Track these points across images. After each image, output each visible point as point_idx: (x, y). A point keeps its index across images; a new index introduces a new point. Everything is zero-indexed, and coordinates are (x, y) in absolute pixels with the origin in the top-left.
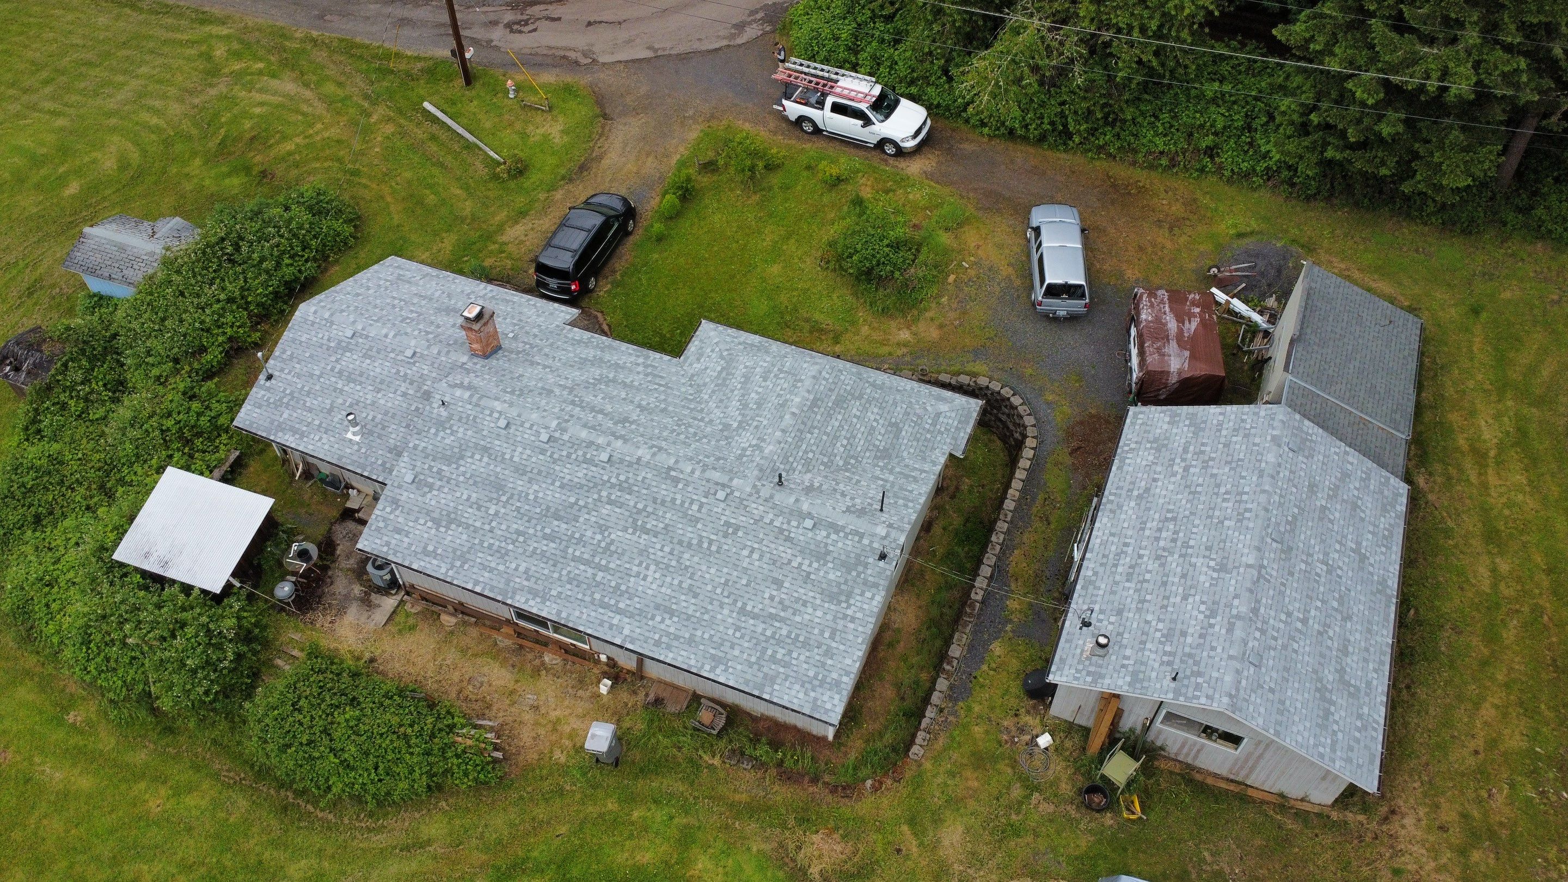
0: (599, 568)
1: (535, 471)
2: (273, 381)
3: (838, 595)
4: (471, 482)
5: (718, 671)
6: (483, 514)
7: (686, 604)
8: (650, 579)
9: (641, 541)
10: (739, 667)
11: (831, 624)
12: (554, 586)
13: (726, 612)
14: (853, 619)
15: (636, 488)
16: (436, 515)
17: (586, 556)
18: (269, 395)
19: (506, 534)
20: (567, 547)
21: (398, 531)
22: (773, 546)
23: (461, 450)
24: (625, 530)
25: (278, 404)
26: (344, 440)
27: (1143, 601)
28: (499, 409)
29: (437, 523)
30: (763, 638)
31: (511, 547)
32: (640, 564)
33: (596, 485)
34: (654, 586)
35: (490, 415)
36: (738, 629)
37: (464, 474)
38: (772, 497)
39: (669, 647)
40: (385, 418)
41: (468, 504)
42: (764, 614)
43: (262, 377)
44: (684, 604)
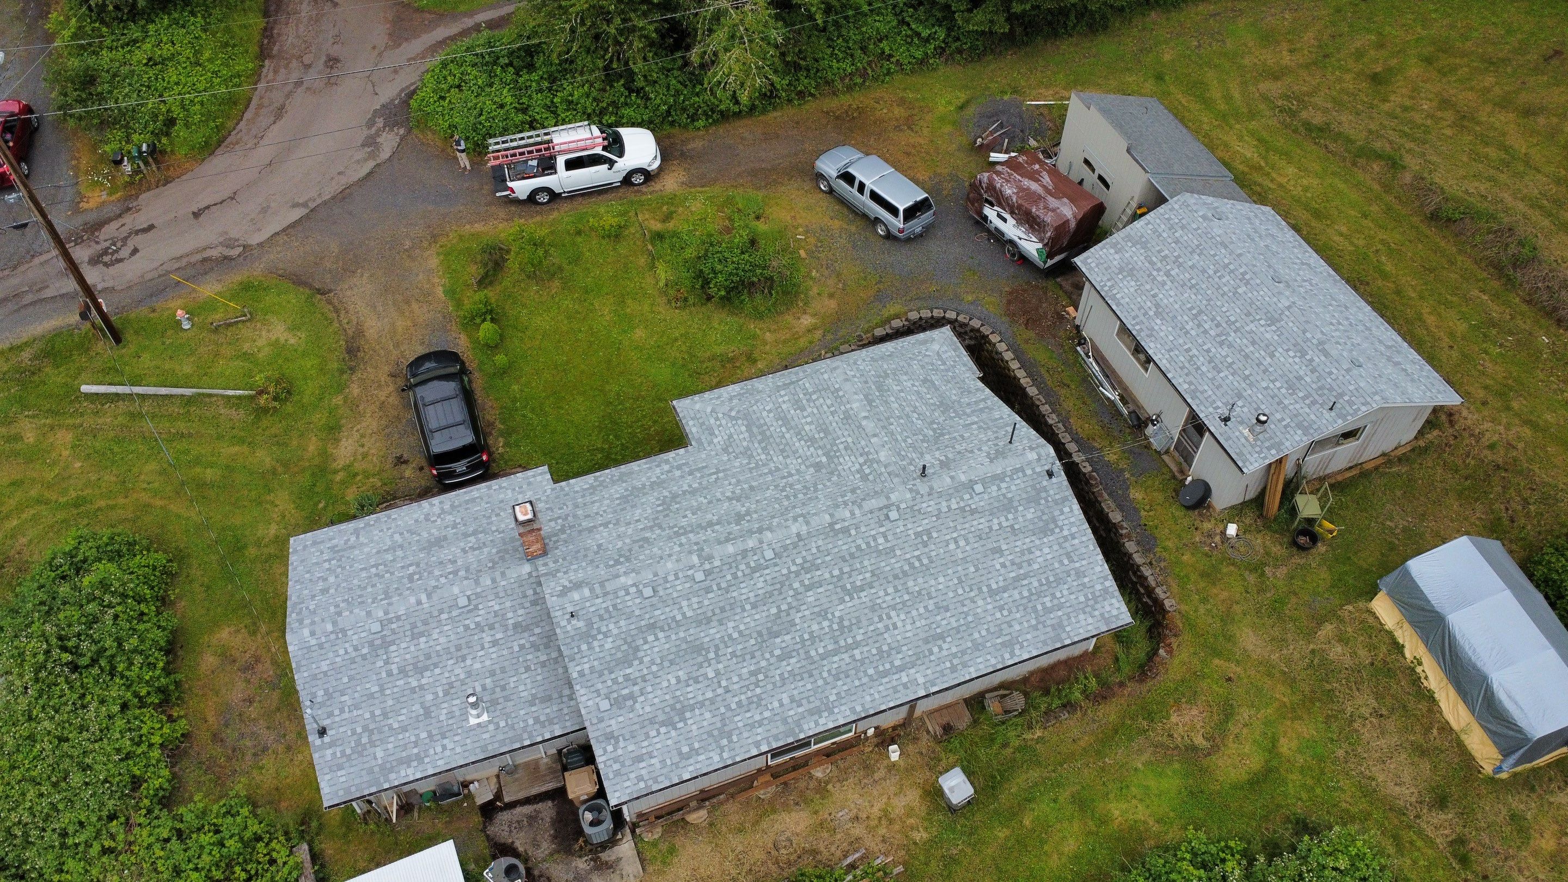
0: (849, 648)
1: (717, 611)
2: (330, 732)
3: (1046, 527)
4: (666, 664)
5: (1017, 652)
6: (706, 683)
7: (947, 621)
8: (899, 624)
9: (864, 599)
10: (1029, 636)
11: (1061, 551)
12: (827, 693)
13: (980, 603)
14: (1073, 537)
15: (819, 561)
16: (661, 717)
17: (830, 647)
18: (338, 749)
19: (742, 683)
20: (807, 652)
21: (639, 759)
22: (967, 526)
23: (629, 644)
24: (842, 601)
25: (360, 750)
26: (472, 729)
27: (1247, 377)
28: (630, 582)
29: (668, 723)
30: (1025, 601)
31: (758, 691)
32: (881, 619)
33: (782, 584)
34: (909, 627)
35: (628, 594)
36: (1001, 609)
37: (653, 662)
38: (931, 488)
39: (965, 665)
40: (495, 678)
41: (683, 684)
42: (1009, 581)
43: (313, 738)
44: (944, 622)
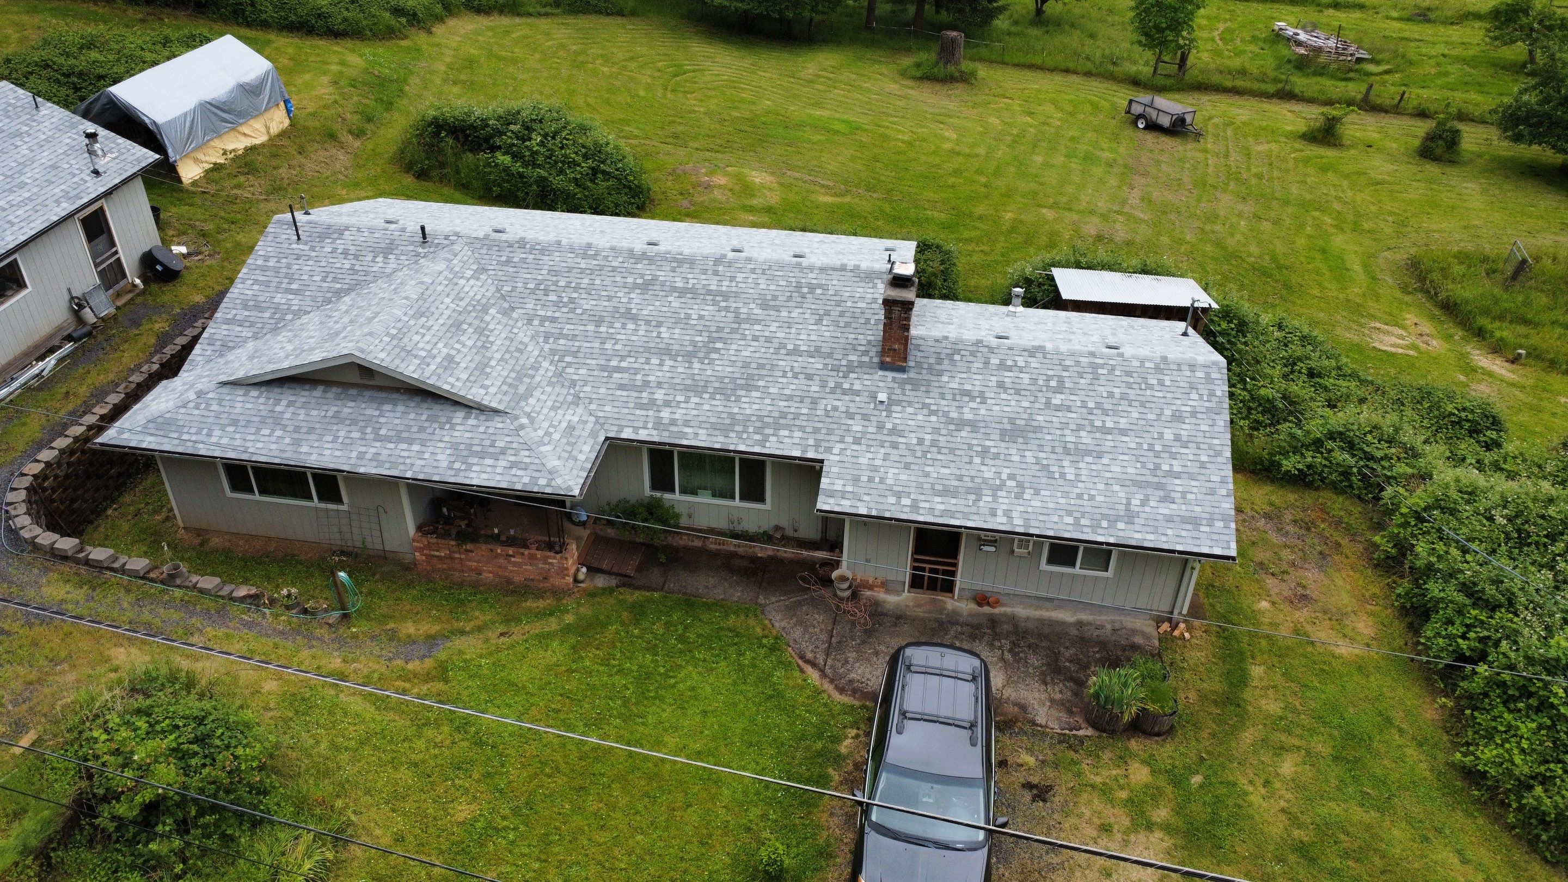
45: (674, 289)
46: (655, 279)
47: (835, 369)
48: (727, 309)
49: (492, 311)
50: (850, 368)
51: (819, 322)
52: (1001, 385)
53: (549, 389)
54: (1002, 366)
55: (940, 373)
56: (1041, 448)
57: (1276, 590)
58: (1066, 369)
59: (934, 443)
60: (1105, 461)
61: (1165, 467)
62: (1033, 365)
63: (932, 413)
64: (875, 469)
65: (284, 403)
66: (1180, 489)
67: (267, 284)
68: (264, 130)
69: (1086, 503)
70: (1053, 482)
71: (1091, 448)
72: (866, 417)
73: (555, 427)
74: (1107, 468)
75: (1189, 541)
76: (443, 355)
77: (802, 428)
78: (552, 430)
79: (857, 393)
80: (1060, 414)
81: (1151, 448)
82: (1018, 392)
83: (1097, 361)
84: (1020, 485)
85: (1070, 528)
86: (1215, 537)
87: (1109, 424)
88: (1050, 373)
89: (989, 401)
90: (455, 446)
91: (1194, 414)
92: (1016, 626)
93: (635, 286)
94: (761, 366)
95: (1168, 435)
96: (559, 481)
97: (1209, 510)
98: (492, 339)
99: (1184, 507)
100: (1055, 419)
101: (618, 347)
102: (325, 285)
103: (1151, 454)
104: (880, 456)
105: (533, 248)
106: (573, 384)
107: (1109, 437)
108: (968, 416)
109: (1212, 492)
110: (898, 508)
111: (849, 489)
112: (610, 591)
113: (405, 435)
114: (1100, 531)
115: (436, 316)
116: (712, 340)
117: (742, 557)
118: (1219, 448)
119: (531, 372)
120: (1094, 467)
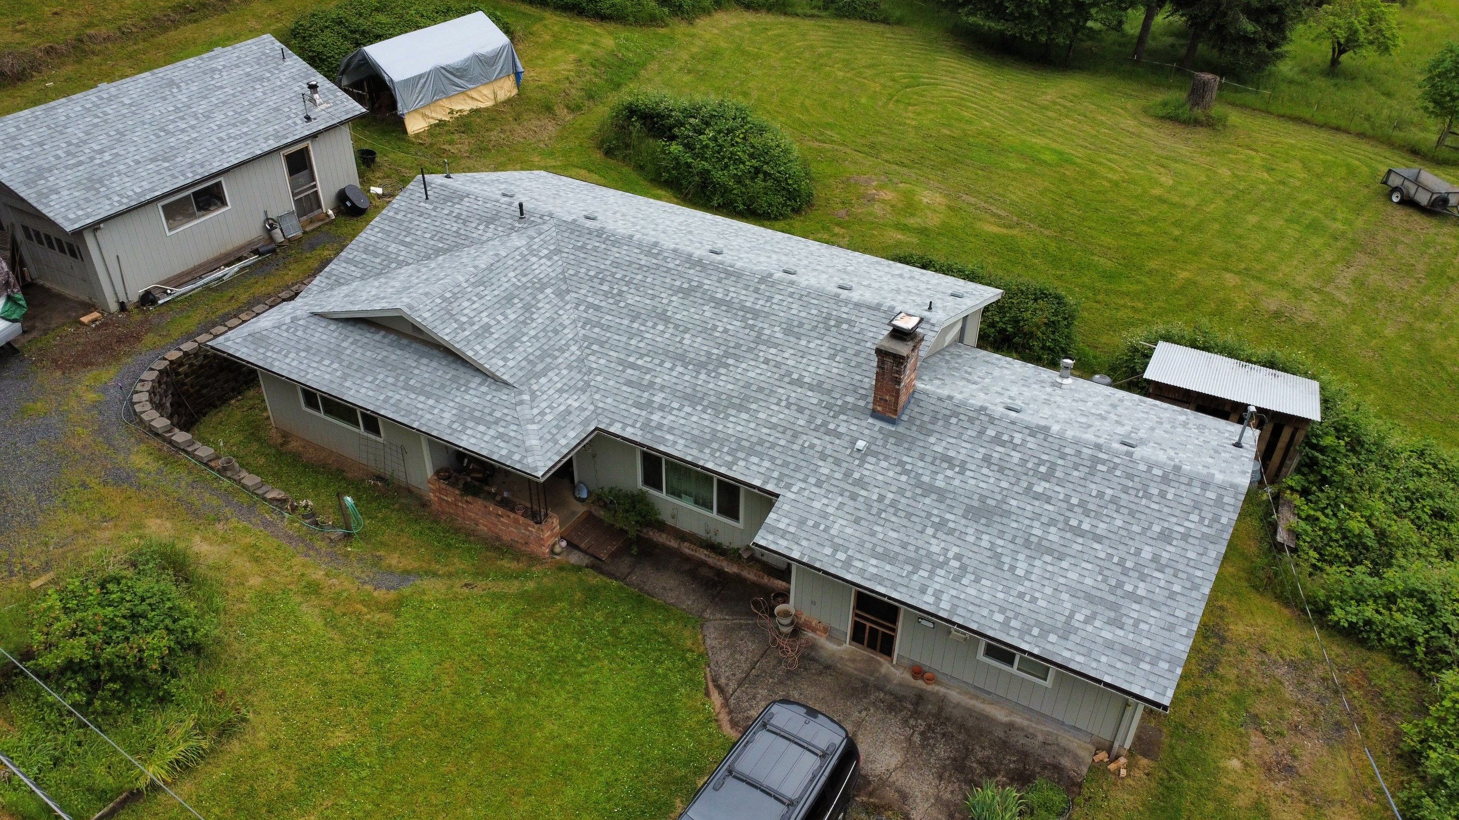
45: (713, 299)
46: (700, 285)
47: (829, 407)
48: (752, 328)
49: (548, 291)
50: (843, 409)
51: (832, 357)
52: (987, 459)
53: (565, 372)
54: (997, 440)
55: (929, 433)
56: (1001, 534)
57: (1257, 751)
58: (1063, 456)
59: (894, 504)
60: (1064, 564)
61: (1129, 588)
62: (1029, 445)
63: (906, 472)
64: (824, 515)
65: (351, 340)
66: (1135, 615)
67: (388, 233)
68: (492, 97)
69: (1025, 604)
70: (999, 573)
71: (1055, 547)
72: (837, 462)
73: (552, 408)
74: (1063, 573)
75: (1122, 675)
76: (482, 323)
77: (772, 459)
78: (548, 410)
79: (839, 436)
80: (1037, 503)
81: (1122, 562)
82: (1001, 470)
83: (1101, 455)
84: (963, 568)
85: (997, 626)
86: (1153, 678)
87: (1086, 526)
88: (1045, 457)
89: (968, 473)
90: (461, 408)
91: (1185, 537)
92: (941, 709)
93: (681, 289)
94: (760, 390)
95: (1147, 553)
96: (530, 460)
97: (1158, 646)
98: (535, 316)
99: (1131, 636)
100: (1029, 508)
101: (642, 345)
102: (432, 242)
103: (1119, 569)
104: (836, 504)
105: (607, 239)
106: (591, 370)
107: (1080, 540)
108: (940, 483)
109: (1171, 628)
110: (831, 560)
111: (792, 529)
112: (577, 568)
113: (428, 389)
114: (1027, 638)
115: (494, 287)
116: (727, 355)
117: (711, 567)
118: (1198, 581)
119: (557, 353)
120: (1050, 568)
